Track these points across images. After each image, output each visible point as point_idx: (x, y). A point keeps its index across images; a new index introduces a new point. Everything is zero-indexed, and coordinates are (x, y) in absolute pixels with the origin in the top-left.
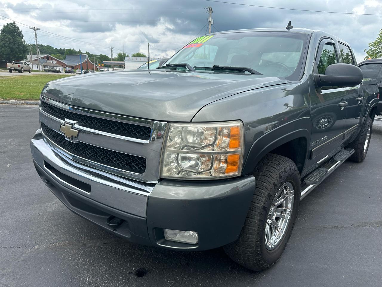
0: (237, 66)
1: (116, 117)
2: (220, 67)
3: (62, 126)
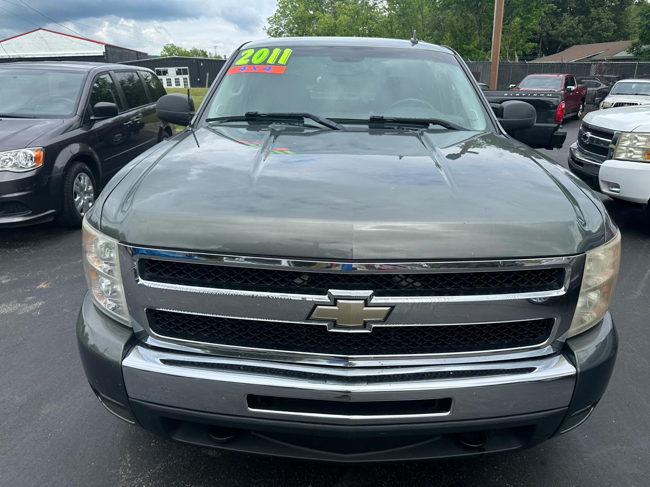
0: (418, 117)
1: (493, 265)
2: (384, 118)
3: (319, 307)
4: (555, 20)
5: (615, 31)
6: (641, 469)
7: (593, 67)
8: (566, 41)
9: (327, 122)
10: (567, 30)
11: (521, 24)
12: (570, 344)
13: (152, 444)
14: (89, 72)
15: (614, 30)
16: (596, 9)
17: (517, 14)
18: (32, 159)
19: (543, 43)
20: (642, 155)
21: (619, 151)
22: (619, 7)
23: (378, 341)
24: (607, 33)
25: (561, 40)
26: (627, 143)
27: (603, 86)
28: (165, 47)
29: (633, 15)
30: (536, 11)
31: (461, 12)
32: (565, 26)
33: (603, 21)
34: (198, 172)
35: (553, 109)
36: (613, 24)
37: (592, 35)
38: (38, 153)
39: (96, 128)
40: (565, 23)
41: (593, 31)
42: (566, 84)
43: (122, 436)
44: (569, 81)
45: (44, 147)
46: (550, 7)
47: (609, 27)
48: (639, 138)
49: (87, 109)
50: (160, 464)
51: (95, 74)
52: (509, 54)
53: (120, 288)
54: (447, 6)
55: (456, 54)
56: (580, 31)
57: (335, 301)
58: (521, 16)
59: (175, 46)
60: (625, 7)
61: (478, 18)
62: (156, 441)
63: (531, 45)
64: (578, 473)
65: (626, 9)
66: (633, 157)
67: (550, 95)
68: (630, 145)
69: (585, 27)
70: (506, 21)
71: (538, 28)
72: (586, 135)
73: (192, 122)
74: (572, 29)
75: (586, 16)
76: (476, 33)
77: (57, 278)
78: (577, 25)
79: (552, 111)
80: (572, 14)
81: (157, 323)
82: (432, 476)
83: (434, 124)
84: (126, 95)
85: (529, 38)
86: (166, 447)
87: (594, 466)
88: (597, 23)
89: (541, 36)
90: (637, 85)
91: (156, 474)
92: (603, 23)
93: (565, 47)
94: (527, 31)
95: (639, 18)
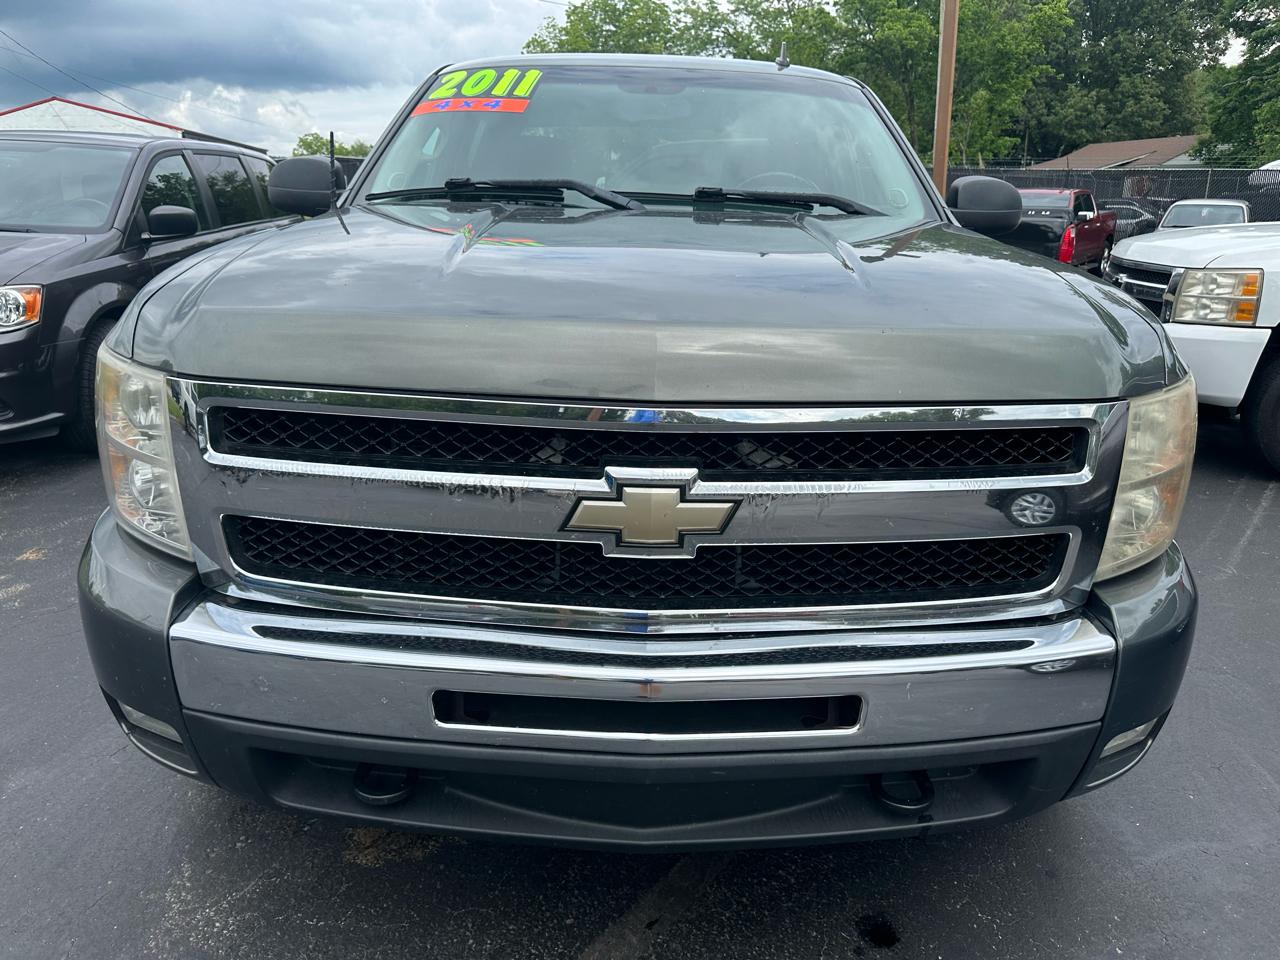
2: (724, 192)
3: (585, 503)
4: (1053, 96)
5: (1166, 119)
6: (1250, 884)
7: (1128, 182)
8: (1074, 136)
9: (610, 197)
10: (1076, 116)
11: (989, 101)
12: (1102, 594)
13: (239, 845)
14: (141, 149)
15: (1164, 115)
16: (1129, 75)
17: (982, 83)
18: (18, 309)
19: (1031, 140)
20: (1227, 312)
21: (1183, 306)
22: (1172, 73)
23: (708, 580)
24: (1152, 121)
25: (1066, 134)
26: (1197, 290)
27: (1147, 216)
28: (301, 140)
29: (1199, 90)
30: (1018, 78)
31: (874, 78)
32: (1071, 107)
33: (1142, 100)
34: (351, 273)
35: (1053, 241)
36: (1161, 104)
37: (1125, 126)
38: (30, 297)
39: (152, 256)
40: (1071, 101)
41: (1124, 117)
42: (1077, 208)
43: (174, 829)
44: (1082, 203)
45: (43, 286)
46: (1042, 69)
47: (1156, 110)
48: (1220, 280)
49: (135, 218)
50: (253, 883)
51: (156, 152)
52: (967, 157)
53: (171, 487)
54: (847, 66)
55: (863, 87)
56: (1100, 118)
57: (618, 488)
58: (988, 88)
59: (322, 138)
60: (1183, 74)
61: (907, 90)
62: (247, 839)
63: (1008, 141)
64: (1124, 893)
65: (1186, 78)
66: (1210, 316)
67: (1048, 213)
68: (1202, 293)
69: (1109, 110)
70: (960, 96)
71: (1021, 111)
72: (1117, 279)
73: (339, 204)
74: (1085, 114)
75: (1112, 90)
76: (903, 117)
77: (59, 542)
78: (1095, 106)
79: (1050, 245)
80: (1084, 85)
81: (249, 548)
82: (824, 901)
83: (822, 204)
84: (219, 205)
85: (1004, 128)
86: (268, 849)
87: (1156, 880)
88: (1131, 102)
89: (1027, 127)
90: (1212, 210)
91: (244, 901)
92: (1143, 102)
93: (1073, 146)
94: (1000, 116)
95: (1211, 97)
